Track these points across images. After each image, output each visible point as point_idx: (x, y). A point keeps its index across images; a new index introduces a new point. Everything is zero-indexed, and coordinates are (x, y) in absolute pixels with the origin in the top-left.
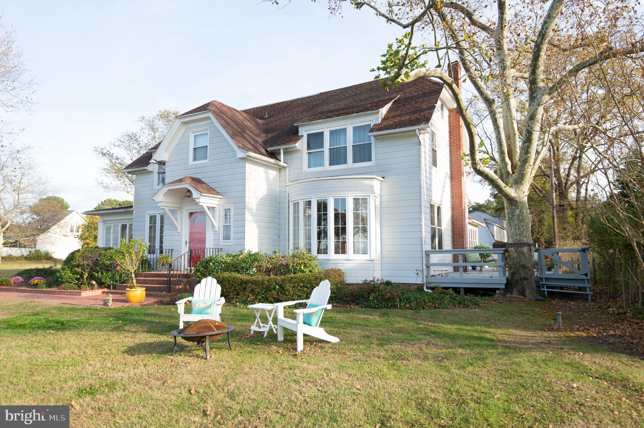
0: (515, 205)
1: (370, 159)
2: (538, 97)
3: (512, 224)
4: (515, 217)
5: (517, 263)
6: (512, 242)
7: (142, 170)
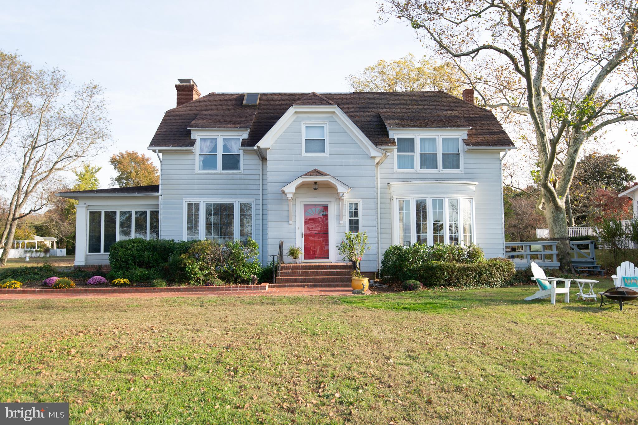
0: (560, 211)
1: (458, 167)
2: (581, 137)
3: (557, 224)
4: (560, 219)
5: (563, 251)
6: (558, 237)
7: (186, 150)
